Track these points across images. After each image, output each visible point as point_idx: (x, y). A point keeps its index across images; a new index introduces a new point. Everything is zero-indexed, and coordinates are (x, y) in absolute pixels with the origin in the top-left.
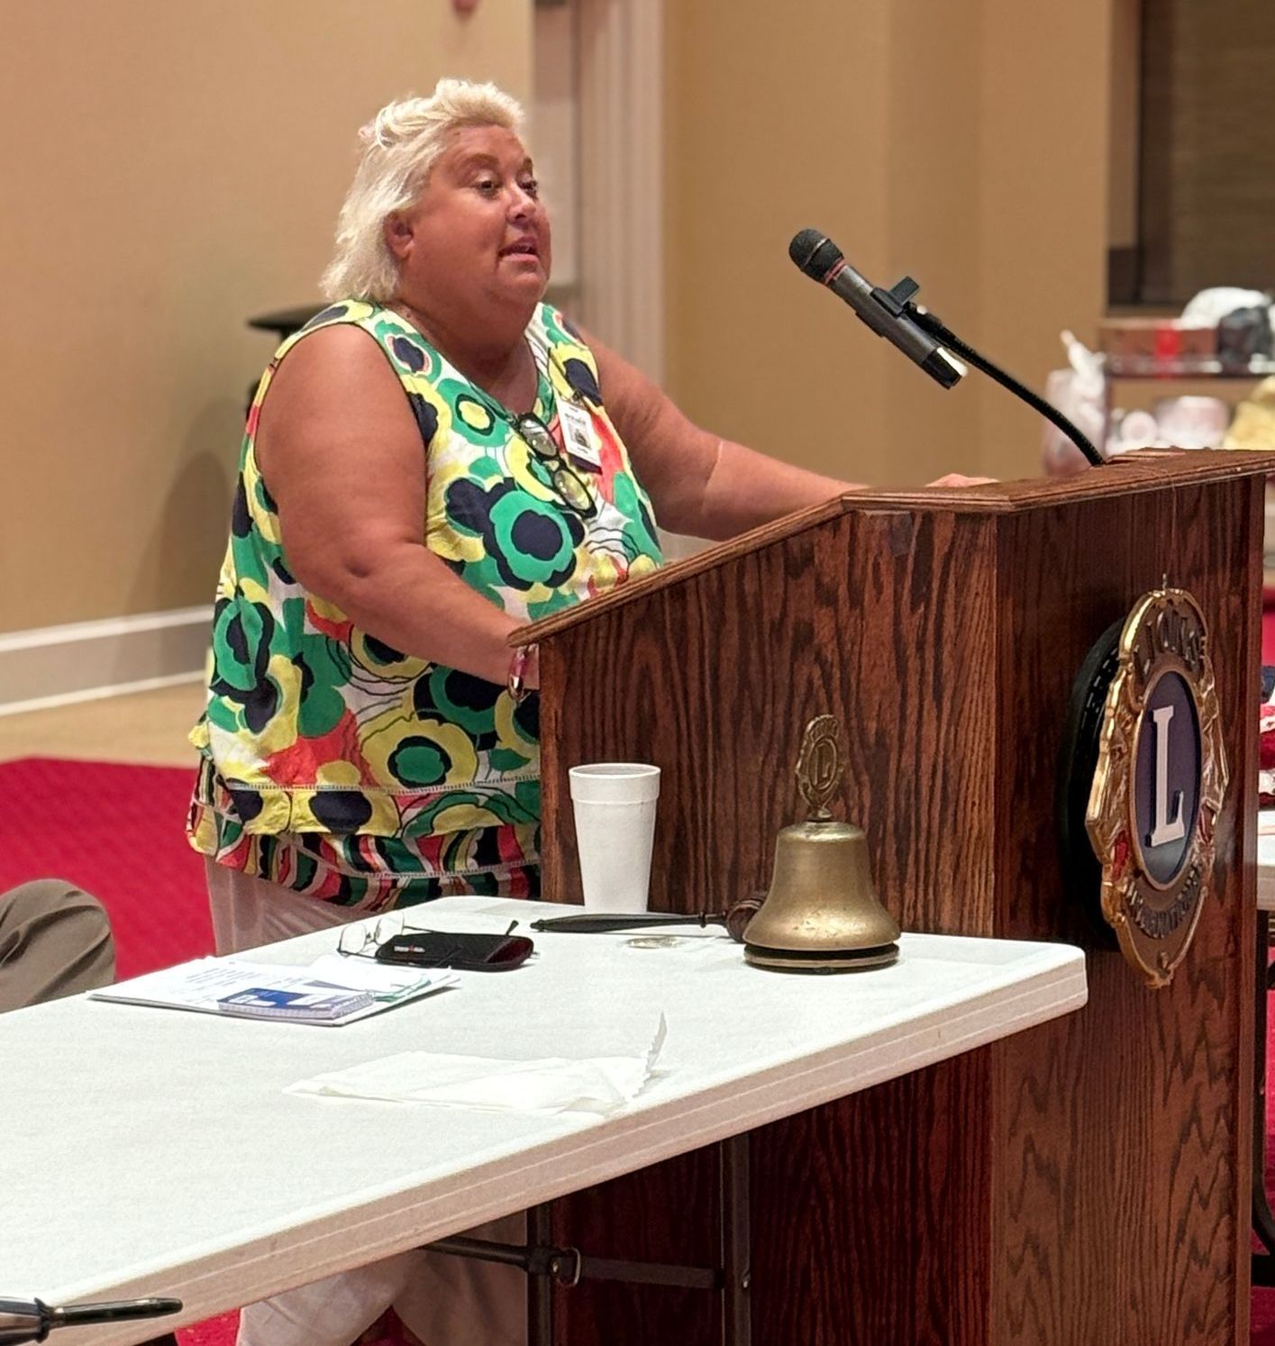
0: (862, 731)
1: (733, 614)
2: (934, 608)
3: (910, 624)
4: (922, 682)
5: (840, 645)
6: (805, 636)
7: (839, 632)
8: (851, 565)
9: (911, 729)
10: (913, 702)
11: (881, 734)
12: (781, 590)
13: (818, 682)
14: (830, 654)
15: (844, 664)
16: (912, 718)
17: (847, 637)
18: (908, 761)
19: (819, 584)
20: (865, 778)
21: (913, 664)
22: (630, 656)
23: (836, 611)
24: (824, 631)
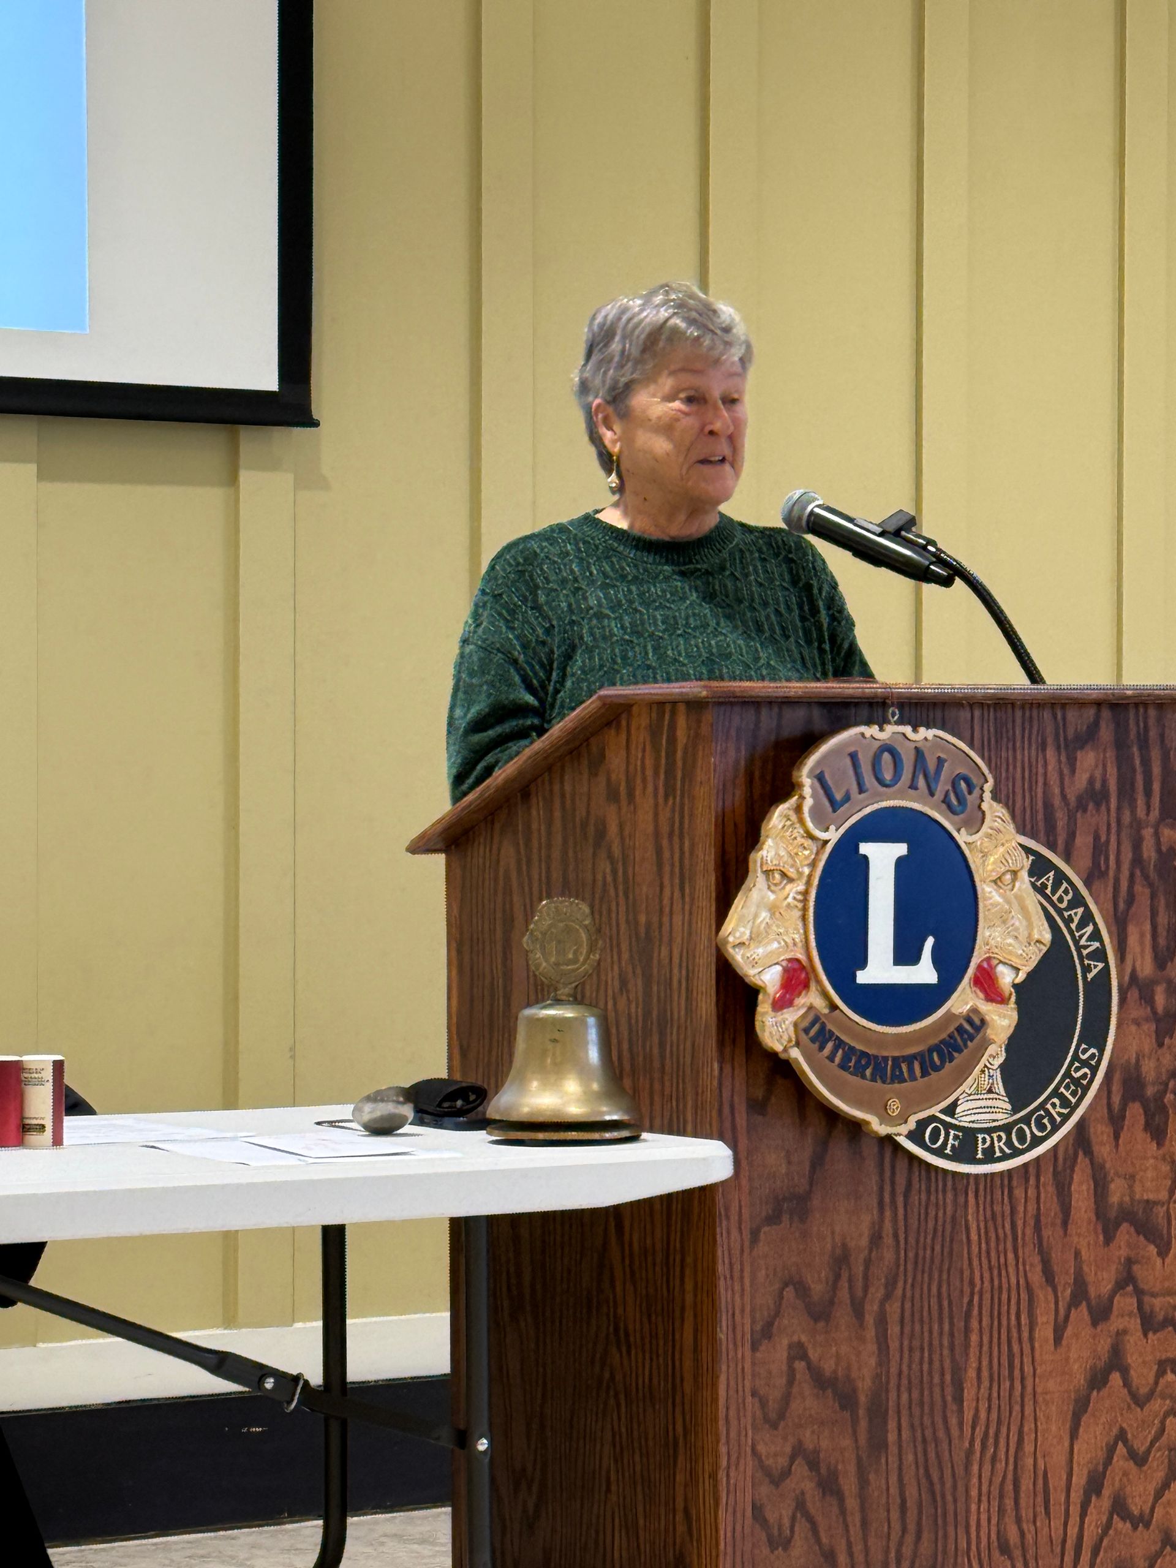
0: (637, 923)
1: (557, 814)
2: (678, 798)
3: (665, 815)
4: (672, 873)
5: (622, 839)
6: (601, 833)
7: (621, 826)
8: (628, 763)
9: (666, 919)
10: (667, 892)
11: (649, 925)
12: (585, 789)
13: (609, 879)
14: (617, 851)
15: (625, 857)
16: (667, 910)
17: (627, 832)
18: (664, 952)
19: (609, 780)
20: (639, 971)
21: (667, 854)
22: (498, 861)
23: (620, 808)
24: (613, 829)
